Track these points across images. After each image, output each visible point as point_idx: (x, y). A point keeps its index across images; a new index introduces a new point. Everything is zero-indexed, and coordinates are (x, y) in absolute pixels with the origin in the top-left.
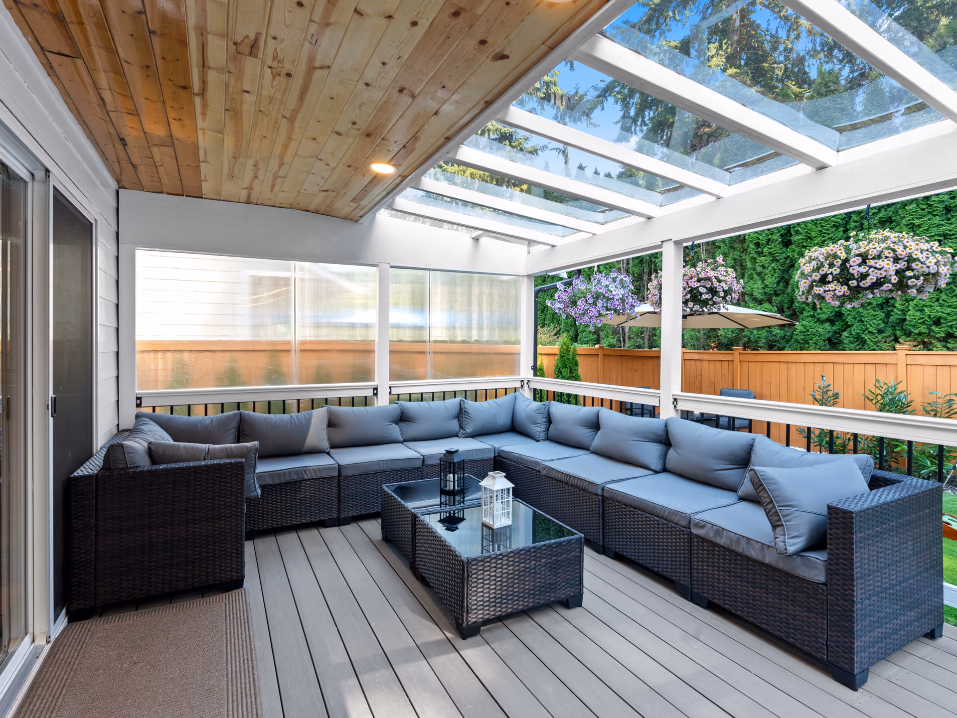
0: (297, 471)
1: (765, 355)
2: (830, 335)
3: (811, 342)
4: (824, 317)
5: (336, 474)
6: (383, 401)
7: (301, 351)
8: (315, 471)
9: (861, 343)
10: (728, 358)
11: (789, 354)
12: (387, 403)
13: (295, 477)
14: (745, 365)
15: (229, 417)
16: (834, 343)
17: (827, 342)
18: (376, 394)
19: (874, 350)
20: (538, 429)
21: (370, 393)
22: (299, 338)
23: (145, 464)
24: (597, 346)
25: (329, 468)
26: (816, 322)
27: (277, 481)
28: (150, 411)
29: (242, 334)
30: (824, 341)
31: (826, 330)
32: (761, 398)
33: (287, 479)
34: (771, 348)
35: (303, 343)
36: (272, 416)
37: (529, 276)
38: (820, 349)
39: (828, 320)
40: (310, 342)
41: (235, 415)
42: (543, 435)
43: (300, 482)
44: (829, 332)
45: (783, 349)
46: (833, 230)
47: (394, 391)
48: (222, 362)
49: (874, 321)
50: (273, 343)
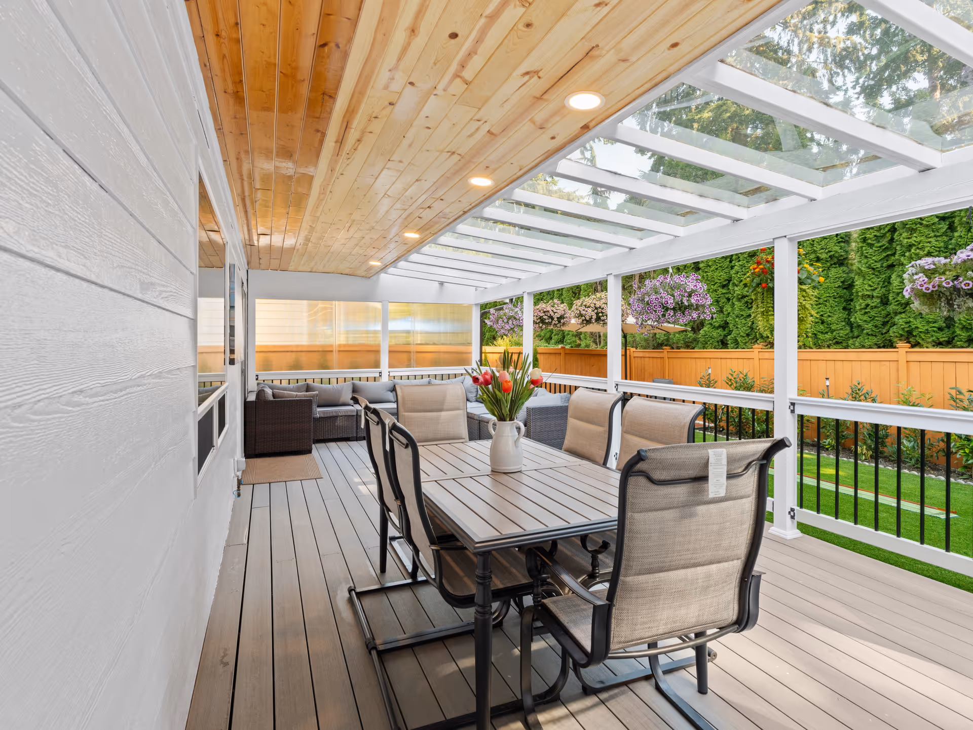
0: (336, 412)
1: (684, 353)
2: (721, 338)
3: (709, 343)
4: (717, 324)
5: (355, 414)
6: (385, 379)
7: (339, 351)
8: (345, 411)
9: (737, 345)
10: (661, 355)
11: (698, 353)
12: (387, 380)
13: (334, 414)
14: (670, 360)
15: (302, 385)
16: (724, 344)
17: (720, 343)
18: (380, 376)
19: (744, 348)
20: (472, 395)
21: (377, 375)
22: (337, 343)
23: (271, 398)
24: (560, 346)
25: (352, 411)
26: (713, 328)
27: (326, 416)
28: (262, 382)
29: (303, 340)
30: (718, 342)
31: (717, 334)
32: (680, 384)
33: (331, 415)
34: (688, 347)
35: (340, 346)
36: (323, 385)
37: (476, 305)
38: (715, 348)
39: (720, 327)
40: (344, 345)
41: (305, 384)
42: (474, 399)
43: (337, 417)
44: (720, 335)
45: (693, 348)
46: (723, 260)
47: (392, 374)
48: (290, 358)
49: (744, 328)
50: (323, 346)
